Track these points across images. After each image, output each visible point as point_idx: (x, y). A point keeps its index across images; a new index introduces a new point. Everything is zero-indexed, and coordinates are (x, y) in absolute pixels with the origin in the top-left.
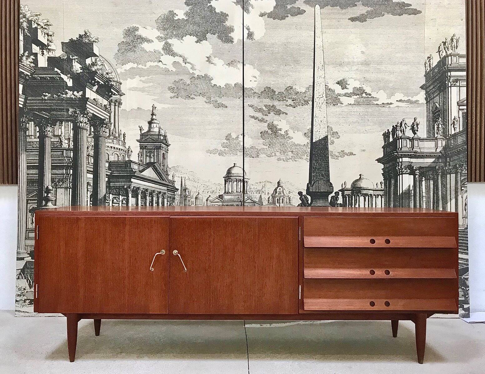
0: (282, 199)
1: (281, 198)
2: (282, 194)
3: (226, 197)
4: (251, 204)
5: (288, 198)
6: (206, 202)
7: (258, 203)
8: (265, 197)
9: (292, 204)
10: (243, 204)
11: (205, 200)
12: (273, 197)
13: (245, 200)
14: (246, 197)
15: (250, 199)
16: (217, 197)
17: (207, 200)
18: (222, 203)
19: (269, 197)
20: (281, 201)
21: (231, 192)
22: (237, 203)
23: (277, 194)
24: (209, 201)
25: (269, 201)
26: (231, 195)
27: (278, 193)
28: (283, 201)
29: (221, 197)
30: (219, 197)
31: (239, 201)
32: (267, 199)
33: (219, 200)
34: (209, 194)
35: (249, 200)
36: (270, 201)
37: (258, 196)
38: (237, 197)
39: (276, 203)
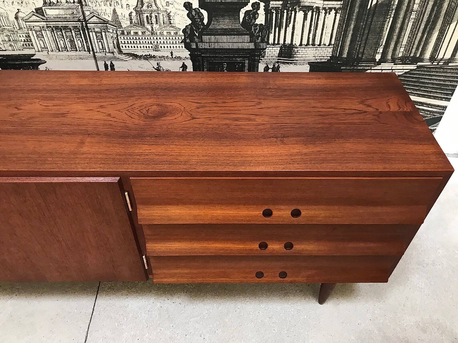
0: (156, 16)
1: (153, 15)
2: (154, 8)
3: (51, 12)
4: (99, 25)
5: (165, 14)
6: (15, 21)
7: (112, 23)
8: (123, 13)
9: (174, 25)
10: (84, 25)
11: (12, 18)
12: (139, 13)
13: (87, 18)
14: (87, 13)
15: (96, 17)
16: (32, 13)
17: (17, 18)
18: (45, 23)
19: (131, 13)
20: (154, 20)
21: (56, 3)
22: (74, 23)
23: (145, 7)
24: (20, 19)
25: (131, 19)
26: (59, 9)
27: (146, 5)
28: (157, 21)
29: (39, 11)
30: (37, 13)
31: (76, 19)
32: (127, 16)
33: (39, 19)
34: (16, 6)
35: (94, 18)
36: (134, 20)
37: (109, 10)
38: (70, 12)
39: (146, 24)
